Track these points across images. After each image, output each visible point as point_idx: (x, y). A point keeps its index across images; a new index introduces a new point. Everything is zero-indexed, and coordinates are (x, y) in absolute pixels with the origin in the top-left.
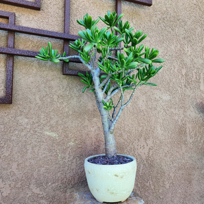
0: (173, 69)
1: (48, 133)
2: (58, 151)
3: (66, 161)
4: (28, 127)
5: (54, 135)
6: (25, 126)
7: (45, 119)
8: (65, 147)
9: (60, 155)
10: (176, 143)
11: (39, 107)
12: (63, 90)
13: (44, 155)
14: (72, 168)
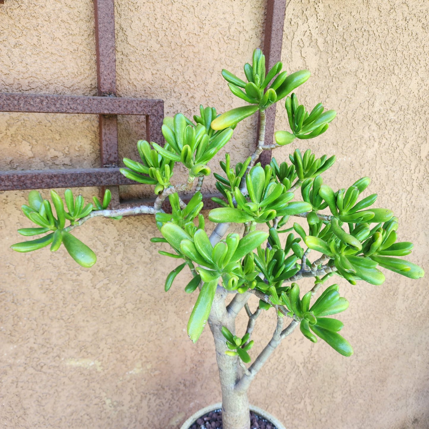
0: (401, 146)
1: (74, 363)
2: (104, 394)
3: (125, 408)
4: (18, 361)
5: (90, 363)
6: (11, 361)
7: (63, 333)
8: (119, 383)
9: (108, 402)
10: (371, 317)
11: (42, 311)
12: (107, 254)
13: (69, 410)
14: (139, 419)
